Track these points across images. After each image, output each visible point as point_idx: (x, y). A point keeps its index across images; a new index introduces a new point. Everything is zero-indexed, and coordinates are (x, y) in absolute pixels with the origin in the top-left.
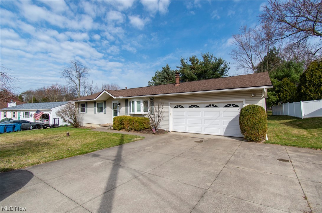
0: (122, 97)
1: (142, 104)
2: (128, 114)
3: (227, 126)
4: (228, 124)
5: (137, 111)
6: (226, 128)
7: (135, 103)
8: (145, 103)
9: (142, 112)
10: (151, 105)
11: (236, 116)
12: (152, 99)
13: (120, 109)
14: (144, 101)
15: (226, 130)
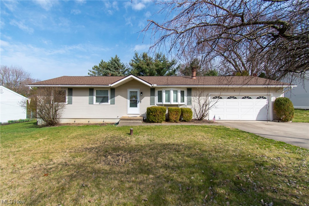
0: (156, 85)
1: (179, 94)
2: (155, 105)
3: (258, 113)
4: (259, 112)
5: (174, 101)
6: (257, 114)
7: (172, 92)
8: (182, 93)
9: (179, 102)
10: (188, 96)
11: (265, 105)
12: (189, 90)
13: (141, 99)
14: (181, 91)
15: (257, 116)
